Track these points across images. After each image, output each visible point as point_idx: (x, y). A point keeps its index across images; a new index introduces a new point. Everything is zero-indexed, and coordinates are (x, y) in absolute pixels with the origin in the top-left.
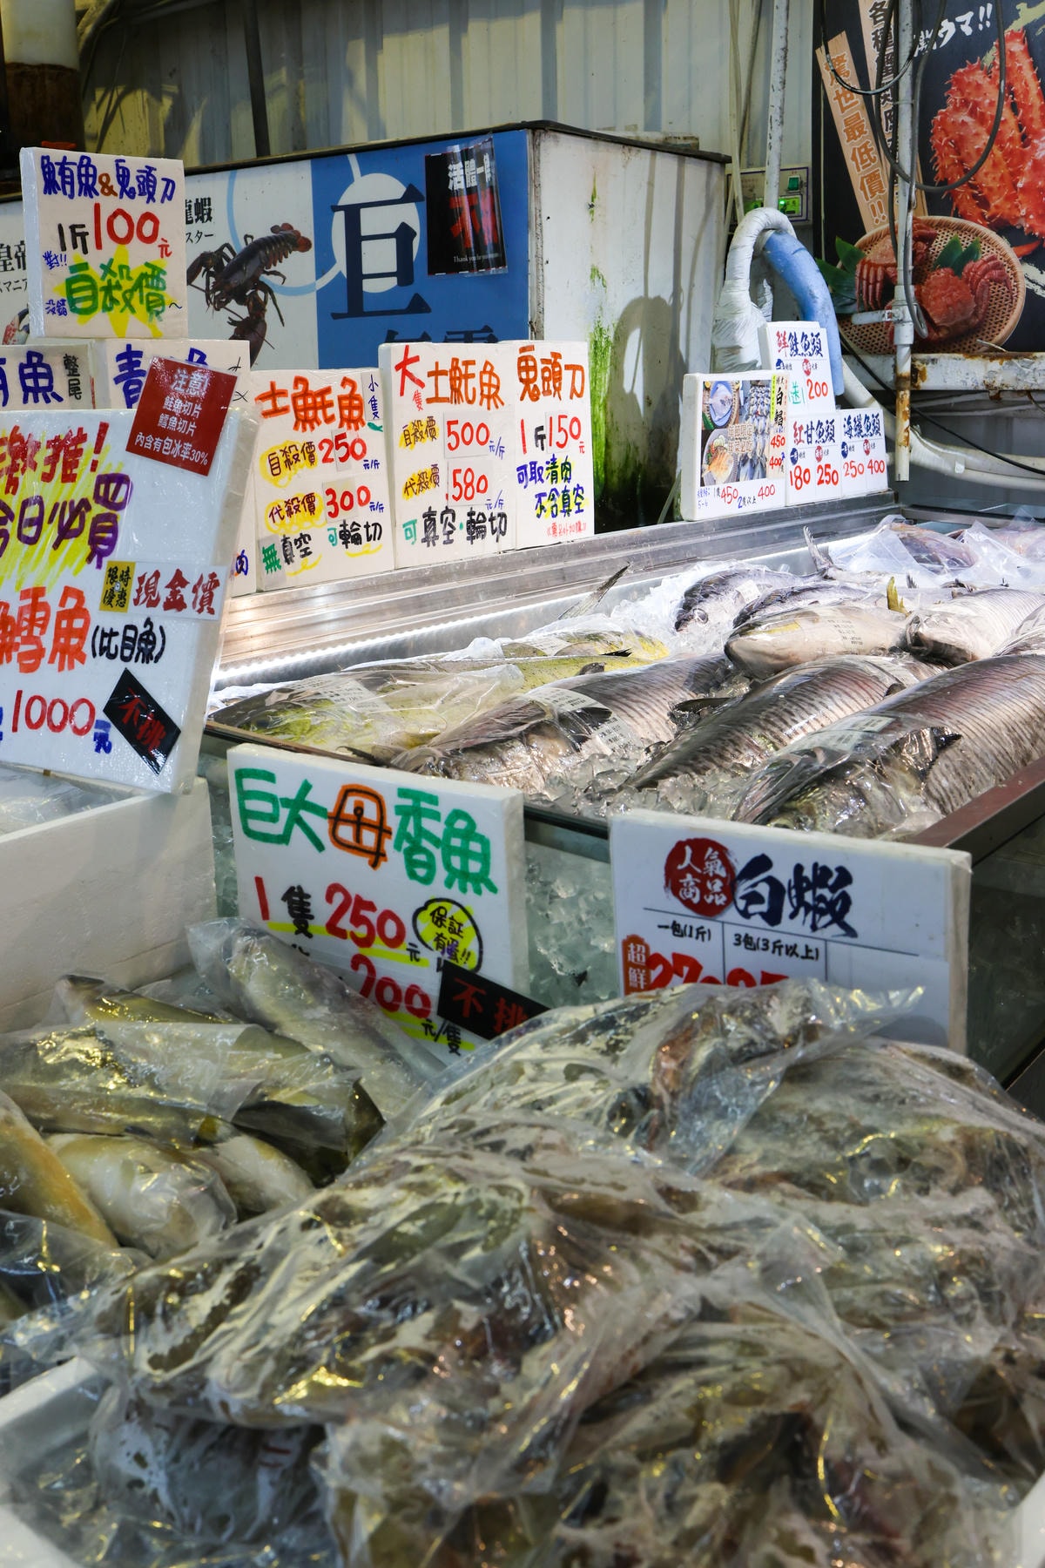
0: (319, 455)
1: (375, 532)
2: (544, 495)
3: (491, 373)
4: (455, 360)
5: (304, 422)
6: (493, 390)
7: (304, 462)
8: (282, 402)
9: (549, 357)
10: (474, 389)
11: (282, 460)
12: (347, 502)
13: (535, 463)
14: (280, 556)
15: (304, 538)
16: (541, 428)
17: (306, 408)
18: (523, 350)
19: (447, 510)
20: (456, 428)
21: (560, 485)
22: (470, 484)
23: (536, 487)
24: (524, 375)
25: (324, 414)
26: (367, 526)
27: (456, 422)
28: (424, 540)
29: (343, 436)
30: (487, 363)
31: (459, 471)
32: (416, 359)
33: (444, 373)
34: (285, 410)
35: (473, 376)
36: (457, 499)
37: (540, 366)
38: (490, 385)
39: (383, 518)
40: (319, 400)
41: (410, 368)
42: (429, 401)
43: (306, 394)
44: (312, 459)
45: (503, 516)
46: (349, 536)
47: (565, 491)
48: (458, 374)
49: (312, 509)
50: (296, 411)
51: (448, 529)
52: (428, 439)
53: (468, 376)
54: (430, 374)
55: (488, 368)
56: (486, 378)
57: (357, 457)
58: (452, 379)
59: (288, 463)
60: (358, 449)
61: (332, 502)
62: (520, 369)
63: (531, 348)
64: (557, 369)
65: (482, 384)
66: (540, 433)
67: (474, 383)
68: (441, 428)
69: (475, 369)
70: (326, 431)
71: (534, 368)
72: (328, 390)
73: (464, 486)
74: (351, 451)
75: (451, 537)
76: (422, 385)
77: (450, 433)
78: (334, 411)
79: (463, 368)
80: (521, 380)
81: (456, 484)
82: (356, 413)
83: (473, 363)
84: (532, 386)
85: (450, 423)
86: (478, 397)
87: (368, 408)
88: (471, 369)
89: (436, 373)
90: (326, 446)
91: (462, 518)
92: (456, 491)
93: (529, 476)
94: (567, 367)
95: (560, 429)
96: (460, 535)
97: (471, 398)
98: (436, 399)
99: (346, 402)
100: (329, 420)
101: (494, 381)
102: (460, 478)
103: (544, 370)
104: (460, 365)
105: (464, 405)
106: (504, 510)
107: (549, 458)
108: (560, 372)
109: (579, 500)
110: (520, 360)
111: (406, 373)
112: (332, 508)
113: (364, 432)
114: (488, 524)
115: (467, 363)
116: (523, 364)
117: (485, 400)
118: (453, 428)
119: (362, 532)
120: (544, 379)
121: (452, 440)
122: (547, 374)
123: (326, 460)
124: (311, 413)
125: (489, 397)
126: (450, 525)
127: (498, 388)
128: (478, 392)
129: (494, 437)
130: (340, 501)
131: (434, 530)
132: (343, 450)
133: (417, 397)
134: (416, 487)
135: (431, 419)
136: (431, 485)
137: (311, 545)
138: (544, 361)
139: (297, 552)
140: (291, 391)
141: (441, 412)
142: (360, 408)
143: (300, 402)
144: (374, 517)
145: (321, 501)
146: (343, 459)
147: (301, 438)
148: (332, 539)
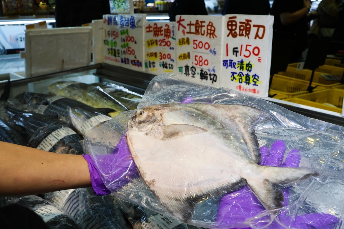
0: (159, 43)
1: (171, 67)
2: (236, 73)
3: (212, 26)
4: (197, 21)
5: (156, 34)
6: (212, 32)
7: (155, 44)
8: (151, 29)
9: (244, 21)
10: (204, 31)
11: (150, 43)
12: (164, 57)
13: (232, 61)
14: (148, 65)
15: (154, 63)
16: (237, 48)
17: (156, 31)
18: (230, 18)
19: (193, 67)
20: (197, 43)
21: (245, 72)
22: (201, 61)
23: (231, 70)
24: (230, 27)
25: (161, 33)
26: (169, 65)
27: (196, 41)
28: (185, 74)
29: (164, 39)
30: (210, 22)
31: (197, 56)
32: (183, 20)
33: (193, 25)
34: (151, 31)
35: (204, 26)
36: (197, 65)
37: (239, 25)
38: (211, 30)
39: (174, 64)
40: (159, 29)
41: (182, 23)
42: (188, 33)
43: (156, 28)
44: (157, 44)
45: (215, 75)
46: (164, 66)
47: (247, 75)
48: (198, 26)
49: (156, 56)
50: (154, 32)
51: (193, 73)
52: (187, 45)
53: (202, 26)
54: (188, 25)
55: (211, 24)
56: (209, 28)
57: (168, 46)
58: (196, 27)
59: (152, 44)
60: (169, 44)
61: (161, 56)
62: (228, 25)
63: (235, 17)
64: (248, 26)
65: (208, 29)
66: (235, 50)
67: (204, 29)
68: (191, 42)
69: (205, 24)
70: (161, 38)
71: (236, 25)
72: (161, 27)
73: (199, 61)
74: (166, 44)
75: (194, 76)
76: (185, 28)
77: (194, 44)
78: (163, 33)
79: (200, 24)
80: (228, 29)
81: (196, 60)
82: (168, 34)
83: (204, 22)
84: (233, 32)
85: (194, 41)
86: (206, 33)
87: (172, 33)
88: (203, 24)
89: (190, 25)
90: (160, 41)
91: (198, 71)
92: (196, 62)
93: (229, 64)
94: (254, 26)
95: (246, 50)
96: (198, 76)
97: (203, 33)
98: (190, 32)
99: (166, 31)
100: (162, 35)
101: (213, 29)
102: (197, 58)
103: (240, 27)
104: (199, 22)
105: (200, 36)
106: (216, 73)
107: (240, 60)
108: (250, 28)
109: (255, 80)
110: (229, 22)
111: (180, 24)
112: (160, 57)
113: (170, 39)
114: (208, 76)
115: (202, 22)
116: (230, 23)
117: (209, 35)
118: (195, 42)
119: (168, 66)
120: (240, 30)
121: (195, 46)
122: (242, 28)
123: (160, 45)
124: (157, 33)
125: (210, 34)
126: (194, 72)
127: (214, 31)
128: (206, 32)
129: (212, 48)
130: (163, 57)
131: (188, 72)
132: (164, 43)
133: (183, 32)
134: (182, 58)
135: (188, 39)
136: (188, 58)
137: (156, 65)
138: (240, 23)
139: (152, 66)
140: (153, 27)
141: (192, 37)
142: (170, 33)
143: (155, 30)
144: (171, 63)
145: (158, 55)
146: (164, 46)
147: (155, 38)
148: (160, 65)
